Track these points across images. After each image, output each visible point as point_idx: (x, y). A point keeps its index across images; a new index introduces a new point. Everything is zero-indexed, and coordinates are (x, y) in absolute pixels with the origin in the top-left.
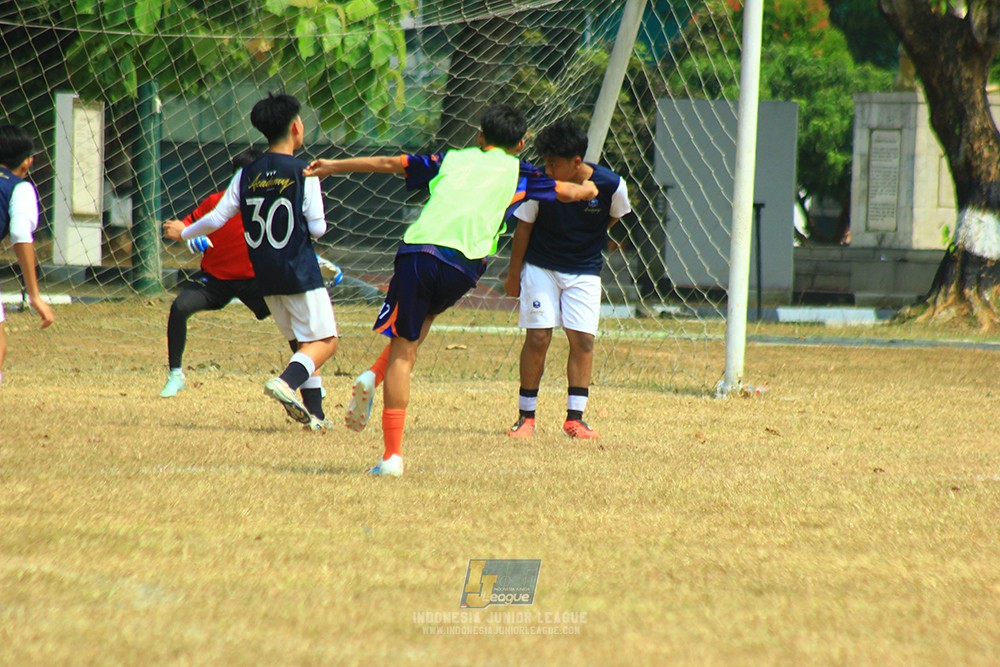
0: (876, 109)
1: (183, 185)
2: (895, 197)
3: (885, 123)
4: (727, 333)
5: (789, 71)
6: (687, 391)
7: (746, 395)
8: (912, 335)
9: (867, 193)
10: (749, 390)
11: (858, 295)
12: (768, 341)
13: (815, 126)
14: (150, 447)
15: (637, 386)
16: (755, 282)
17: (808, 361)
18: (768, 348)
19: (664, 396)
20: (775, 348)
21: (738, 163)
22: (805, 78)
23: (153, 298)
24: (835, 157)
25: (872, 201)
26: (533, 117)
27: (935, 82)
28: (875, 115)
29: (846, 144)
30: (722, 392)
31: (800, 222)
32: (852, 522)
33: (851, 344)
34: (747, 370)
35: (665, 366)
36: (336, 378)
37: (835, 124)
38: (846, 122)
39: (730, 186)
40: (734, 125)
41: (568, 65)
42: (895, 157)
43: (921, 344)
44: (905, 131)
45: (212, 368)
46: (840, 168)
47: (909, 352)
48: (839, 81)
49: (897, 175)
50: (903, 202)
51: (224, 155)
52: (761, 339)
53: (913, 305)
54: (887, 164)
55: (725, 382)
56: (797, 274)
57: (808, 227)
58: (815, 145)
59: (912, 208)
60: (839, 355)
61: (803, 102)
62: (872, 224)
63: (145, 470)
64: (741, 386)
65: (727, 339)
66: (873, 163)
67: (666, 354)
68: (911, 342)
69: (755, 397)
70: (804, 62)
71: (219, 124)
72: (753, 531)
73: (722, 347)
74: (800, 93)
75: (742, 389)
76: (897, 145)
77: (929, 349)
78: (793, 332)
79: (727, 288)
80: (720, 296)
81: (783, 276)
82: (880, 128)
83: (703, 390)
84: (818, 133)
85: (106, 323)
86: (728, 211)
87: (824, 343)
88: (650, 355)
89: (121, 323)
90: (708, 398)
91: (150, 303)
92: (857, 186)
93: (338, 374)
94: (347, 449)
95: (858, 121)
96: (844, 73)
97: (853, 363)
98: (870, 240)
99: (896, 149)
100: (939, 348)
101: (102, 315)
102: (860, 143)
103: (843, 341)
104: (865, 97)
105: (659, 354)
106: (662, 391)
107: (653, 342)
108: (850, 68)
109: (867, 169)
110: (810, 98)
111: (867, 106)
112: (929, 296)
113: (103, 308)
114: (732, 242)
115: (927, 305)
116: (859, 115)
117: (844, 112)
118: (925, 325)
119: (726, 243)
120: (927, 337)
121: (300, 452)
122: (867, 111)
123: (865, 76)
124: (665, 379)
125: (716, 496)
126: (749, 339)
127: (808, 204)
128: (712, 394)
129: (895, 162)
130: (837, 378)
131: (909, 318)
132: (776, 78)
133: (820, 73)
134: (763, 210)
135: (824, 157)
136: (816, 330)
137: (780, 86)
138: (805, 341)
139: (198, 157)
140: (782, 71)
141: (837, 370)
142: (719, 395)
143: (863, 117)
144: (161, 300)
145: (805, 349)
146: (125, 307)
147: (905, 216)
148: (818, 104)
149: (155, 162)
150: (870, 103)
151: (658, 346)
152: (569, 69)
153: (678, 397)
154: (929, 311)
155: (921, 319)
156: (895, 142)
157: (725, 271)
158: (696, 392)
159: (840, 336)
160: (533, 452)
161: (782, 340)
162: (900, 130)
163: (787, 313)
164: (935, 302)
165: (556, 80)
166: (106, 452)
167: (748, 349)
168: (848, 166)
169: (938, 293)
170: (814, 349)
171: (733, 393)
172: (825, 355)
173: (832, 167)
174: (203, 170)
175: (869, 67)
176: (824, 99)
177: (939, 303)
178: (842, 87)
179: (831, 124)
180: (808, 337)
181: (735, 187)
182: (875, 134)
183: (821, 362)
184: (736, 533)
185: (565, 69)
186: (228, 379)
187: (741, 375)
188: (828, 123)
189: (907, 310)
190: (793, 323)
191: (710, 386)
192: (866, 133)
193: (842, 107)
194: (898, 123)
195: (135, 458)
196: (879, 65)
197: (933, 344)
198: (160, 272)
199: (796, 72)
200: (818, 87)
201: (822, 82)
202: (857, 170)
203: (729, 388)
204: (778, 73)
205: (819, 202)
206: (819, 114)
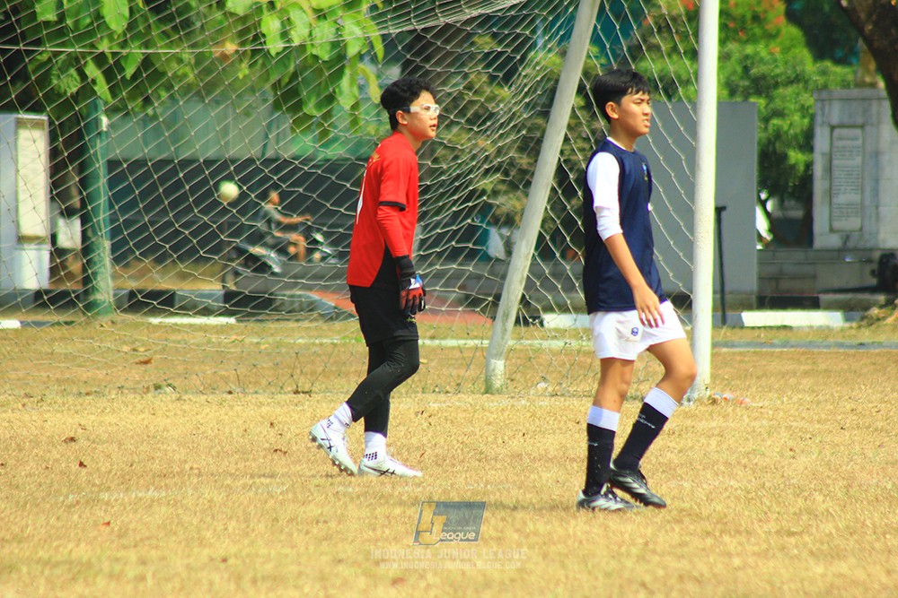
0: (836, 106)
1: (133, 204)
2: (859, 196)
3: (846, 120)
5: (746, 69)
7: (714, 402)
8: (882, 337)
9: (830, 193)
10: (716, 396)
11: (824, 298)
12: (733, 346)
13: (774, 125)
16: (718, 288)
17: (775, 366)
18: (734, 354)
20: (741, 354)
21: (699, 165)
22: (763, 77)
23: (105, 319)
24: (796, 157)
25: (835, 200)
26: (488, 124)
28: (836, 113)
29: (807, 143)
30: (689, 400)
31: (762, 224)
32: (828, 527)
33: (819, 347)
34: (714, 377)
36: (295, 396)
37: (794, 123)
38: (806, 121)
39: (691, 189)
40: (693, 127)
41: (523, 70)
42: (858, 155)
43: (890, 346)
44: (868, 128)
45: (169, 390)
46: (801, 168)
48: (798, 79)
49: (860, 173)
50: (868, 202)
51: (174, 172)
52: (726, 345)
53: (882, 307)
54: (849, 163)
56: (761, 279)
57: (771, 230)
58: (775, 145)
59: (878, 207)
60: (807, 359)
61: (762, 102)
62: (837, 225)
64: (708, 393)
66: (835, 162)
68: (880, 345)
69: (723, 404)
70: (762, 60)
71: (168, 140)
72: (726, 538)
74: (759, 93)
75: (710, 396)
76: (860, 142)
78: (759, 336)
79: (692, 293)
81: (747, 279)
82: (841, 126)
84: (778, 135)
85: (59, 348)
86: (690, 215)
87: (792, 347)
89: (74, 346)
91: (102, 326)
92: (819, 186)
93: (296, 392)
95: (819, 119)
96: (803, 71)
97: (823, 366)
98: (835, 241)
99: (858, 147)
101: (54, 340)
102: (821, 141)
103: (811, 344)
104: (825, 95)
108: (809, 65)
109: (829, 169)
110: (770, 98)
111: (827, 103)
113: (55, 332)
114: (695, 246)
115: (895, 307)
116: (819, 113)
117: (804, 110)
118: (894, 327)
119: (689, 247)
122: (827, 110)
123: (824, 73)
125: (687, 505)
126: (714, 345)
127: (769, 206)
129: (858, 161)
130: (807, 383)
131: (878, 319)
132: (733, 78)
133: (778, 71)
134: (724, 214)
135: (785, 157)
136: (783, 334)
137: (738, 86)
138: (772, 345)
139: (147, 175)
140: (739, 69)
141: (806, 374)
143: (823, 114)
144: (113, 322)
145: (772, 354)
146: (79, 331)
147: (871, 215)
148: (778, 104)
149: (102, 182)
150: (831, 100)
152: (523, 74)
154: (897, 313)
155: (890, 320)
156: (857, 139)
157: (688, 275)
159: (808, 340)
161: (748, 345)
162: (862, 127)
163: (752, 318)
165: (511, 86)
167: (714, 355)
168: (809, 166)
170: (781, 353)
171: (700, 400)
172: (793, 360)
173: (793, 167)
174: (153, 187)
175: (828, 64)
176: (783, 98)
178: (801, 85)
179: (791, 124)
180: (776, 341)
181: (696, 189)
182: (837, 132)
183: (790, 367)
184: (709, 541)
185: (520, 74)
186: (185, 400)
187: (708, 381)
188: (788, 122)
189: (875, 311)
190: (759, 328)
192: (827, 131)
193: (803, 107)
194: (859, 120)
196: (839, 61)
198: (111, 293)
199: (754, 71)
200: (776, 85)
201: (780, 80)
202: (818, 170)
203: (696, 396)
204: (734, 72)
205: (781, 204)
206: (779, 114)
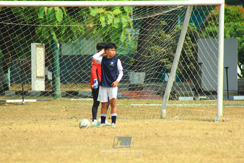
4: (217, 104)
5: (235, 29)
6: (207, 120)
7: (223, 121)
10: (224, 120)
12: (230, 105)
13: (243, 44)
14: (56, 141)
15: (193, 119)
17: (241, 111)
18: (230, 108)
19: (200, 122)
20: (232, 107)
21: (219, 56)
22: (240, 31)
23: (58, 99)
30: (217, 120)
31: (239, 72)
34: (224, 114)
35: (201, 113)
36: (109, 120)
39: (217, 62)
40: (217, 45)
41: (171, 30)
51: (76, 58)
52: (228, 105)
55: (217, 117)
56: (239, 87)
57: (242, 73)
58: (243, 50)
61: (239, 38)
63: (54, 148)
64: (222, 119)
65: (217, 105)
67: (201, 110)
69: (226, 121)
70: (239, 27)
71: (74, 50)
72: (223, 159)
73: (216, 108)
74: (238, 36)
75: (222, 120)
78: (237, 103)
79: (217, 91)
80: (215, 93)
81: (235, 87)
83: (211, 120)
85: (45, 107)
86: (216, 70)
88: (197, 111)
89: (50, 106)
90: (213, 122)
91: (57, 101)
94: (110, 140)
101: (44, 105)
105: (199, 110)
106: (200, 120)
107: (198, 107)
110: (242, 37)
113: (45, 103)
114: (218, 78)
119: (216, 79)
121: (97, 141)
124: (201, 118)
125: (213, 150)
126: (224, 105)
127: (242, 67)
128: (214, 121)
132: (231, 32)
133: (243, 30)
137: (233, 34)
138: (241, 105)
139: (68, 59)
140: (233, 29)
142: (216, 121)
144: (61, 100)
145: (240, 108)
146: (51, 102)
148: (243, 39)
151: (199, 108)
152: (171, 31)
153: (204, 122)
157: (216, 86)
158: (209, 121)
160: (162, 139)
161: (234, 105)
163: (236, 98)
165: (168, 34)
166: (44, 143)
167: (223, 108)
170: (243, 107)
171: (220, 121)
174: (70, 63)
184: (218, 160)
185: (170, 31)
186: (78, 121)
187: (222, 115)
190: (237, 100)
191: (213, 118)
195: (51, 144)
198: (60, 92)
199: (237, 30)
200: (243, 34)
203: (218, 119)
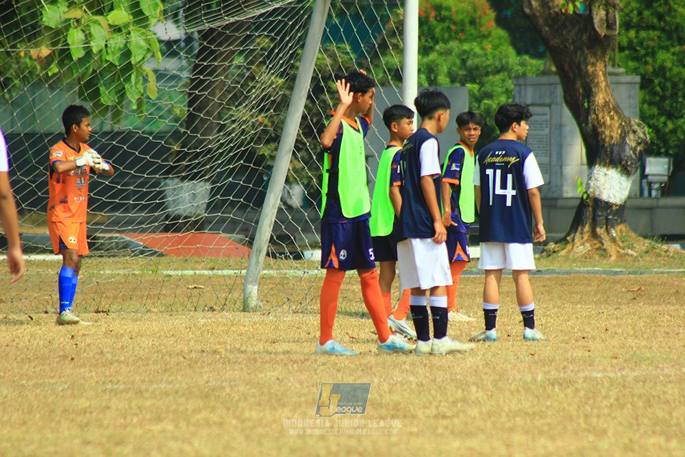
0: (530, 90)
2: (548, 159)
3: (538, 101)
5: (464, 62)
8: (555, 266)
13: (485, 104)
22: (477, 68)
27: (567, 67)
28: (529, 94)
42: (547, 127)
43: (559, 273)
44: (553, 106)
47: (549, 279)
48: (503, 69)
49: (548, 140)
50: (554, 162)
53: (556, 243)
54: (541, 133)
58: (485, 119)
59: (561, 167)
61: (475, 87)
68: (553, 272)
70: (475, 55)
74: (473, 81)
76: (548, 117)
77: (566, 276)
82: (535, 104)
84: (489, 111)
95: (518, 100)
96: (507, 63)
99: (547, 121)
100: (572, 275)
104: (521, 81)
108: (513, 58)
110: (482, 84)
111: (523, 87)
112: (568, 234)
115: (567, 242)
116: (517, 95)
117: (507, 92)
118: (567, 258)
120: (566, 267)
122: (523, 92)
123: (523, 64)
129: (547, 131)
131: (554, 252)
132: (453, 68)
133: (489, 63)
137: (458, 75)
140: (458, 62)
143: (520, 97)
147: (556, 173)
148: (487, 88)
150: (526, 85)
154: (569, 247)
155: (563, 253)
156: (546, 114)
162: (549, 106)
164: (573, 240)
169: (576, 232)
175: (526, 57)
176: (492, 84)
177: (576, 240)
178: (506, 73)
188: (497, 102)
189: (552, 246)
193: (507, 90)
194: (547, 100)
197: (568, 273)
199: (469, 63)
200: (487, 74)
201: (490, 70)
204: (454, 64)
206: (489, 96)
